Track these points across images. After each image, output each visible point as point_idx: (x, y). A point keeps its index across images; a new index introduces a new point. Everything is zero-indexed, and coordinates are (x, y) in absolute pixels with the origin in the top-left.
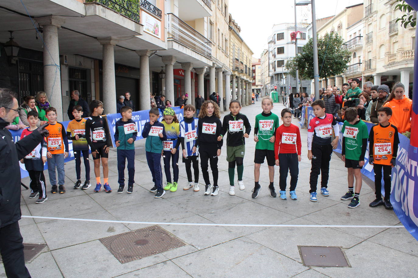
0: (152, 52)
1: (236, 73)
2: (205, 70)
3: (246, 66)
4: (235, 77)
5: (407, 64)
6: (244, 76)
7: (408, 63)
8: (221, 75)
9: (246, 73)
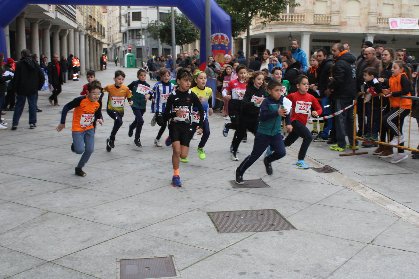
0: (40, 20)
1: (89, 32)
2: (68, 32)
3: (98, 23)
4: (87, 37)
5: (271, 28)
6: (95, 34)
7: (273, 27)
8: (77, 34)
9: (98, 31)
